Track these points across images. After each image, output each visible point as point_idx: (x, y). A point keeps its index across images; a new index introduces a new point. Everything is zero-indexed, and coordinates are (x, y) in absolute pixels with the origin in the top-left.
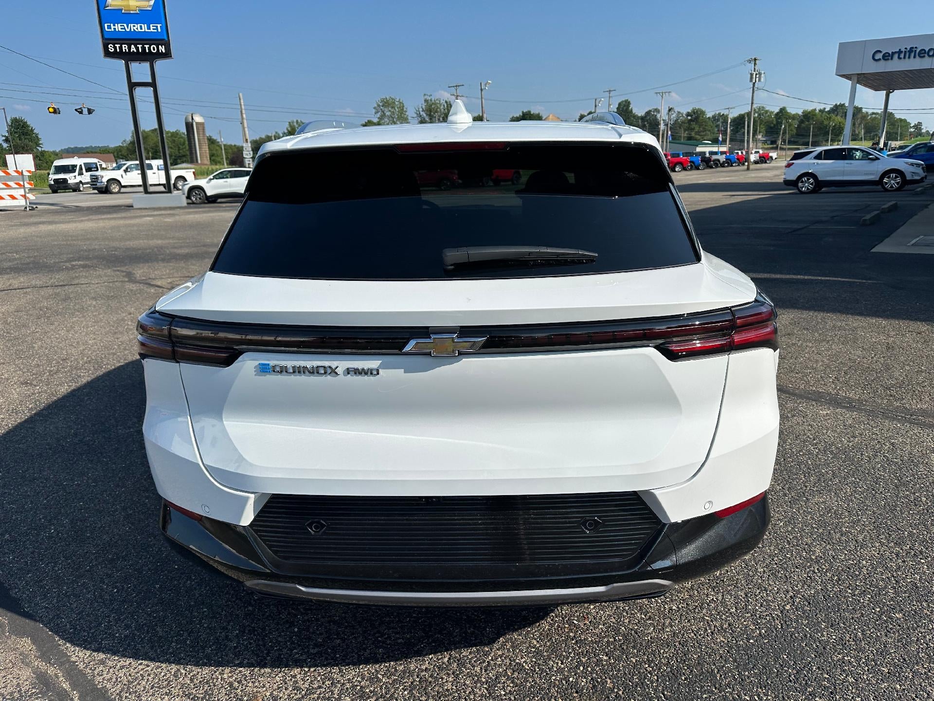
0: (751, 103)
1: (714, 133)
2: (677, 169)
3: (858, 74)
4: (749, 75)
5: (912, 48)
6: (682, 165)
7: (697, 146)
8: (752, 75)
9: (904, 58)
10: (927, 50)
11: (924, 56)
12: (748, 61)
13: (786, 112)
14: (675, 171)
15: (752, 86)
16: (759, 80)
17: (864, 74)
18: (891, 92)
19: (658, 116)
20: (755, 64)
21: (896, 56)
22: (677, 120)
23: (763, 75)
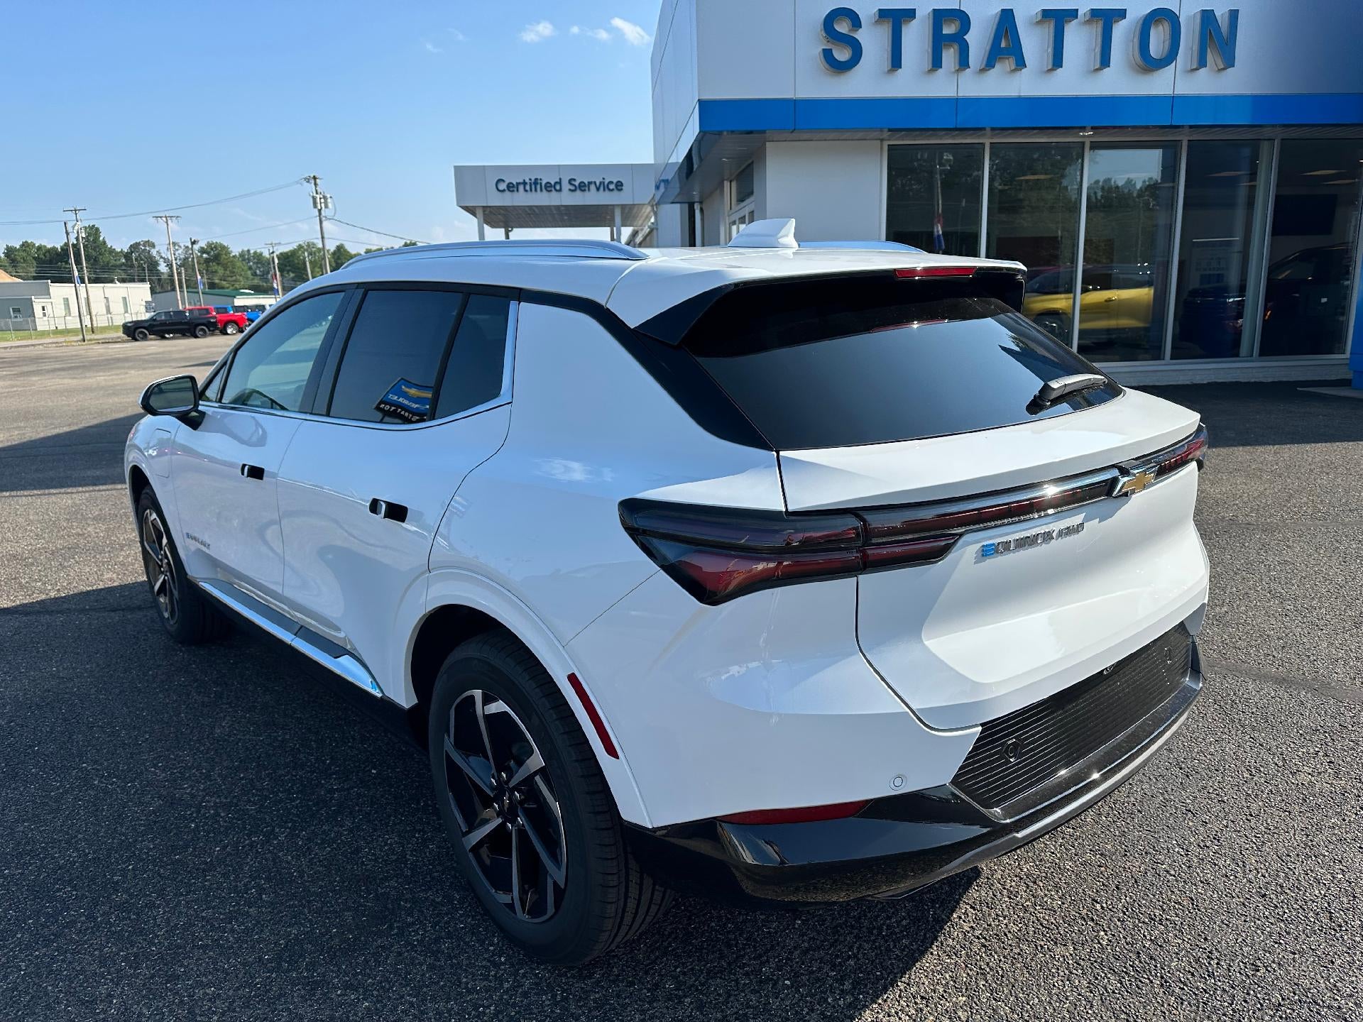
0: (320, 236)
1: (247, 278)
2: (229, 331)
3: (483, 207)
4: (311, 199)
5: (536, 179)
6: (237, 325)
7: (235, 297)
8: (314, 199)
9: (531, 190)
10: (553, 183)
11: (551, 191)
12: (305, 179)
13: (346, 251)
14: (228, 334)
15: (318, 214)
16: (326, 207)
17: (490, 207)
18: (511, 231)
19: (154, 252)
20: (316, 184)
21: (521, 187)
22: (187, 258)
23: (329, 200)
